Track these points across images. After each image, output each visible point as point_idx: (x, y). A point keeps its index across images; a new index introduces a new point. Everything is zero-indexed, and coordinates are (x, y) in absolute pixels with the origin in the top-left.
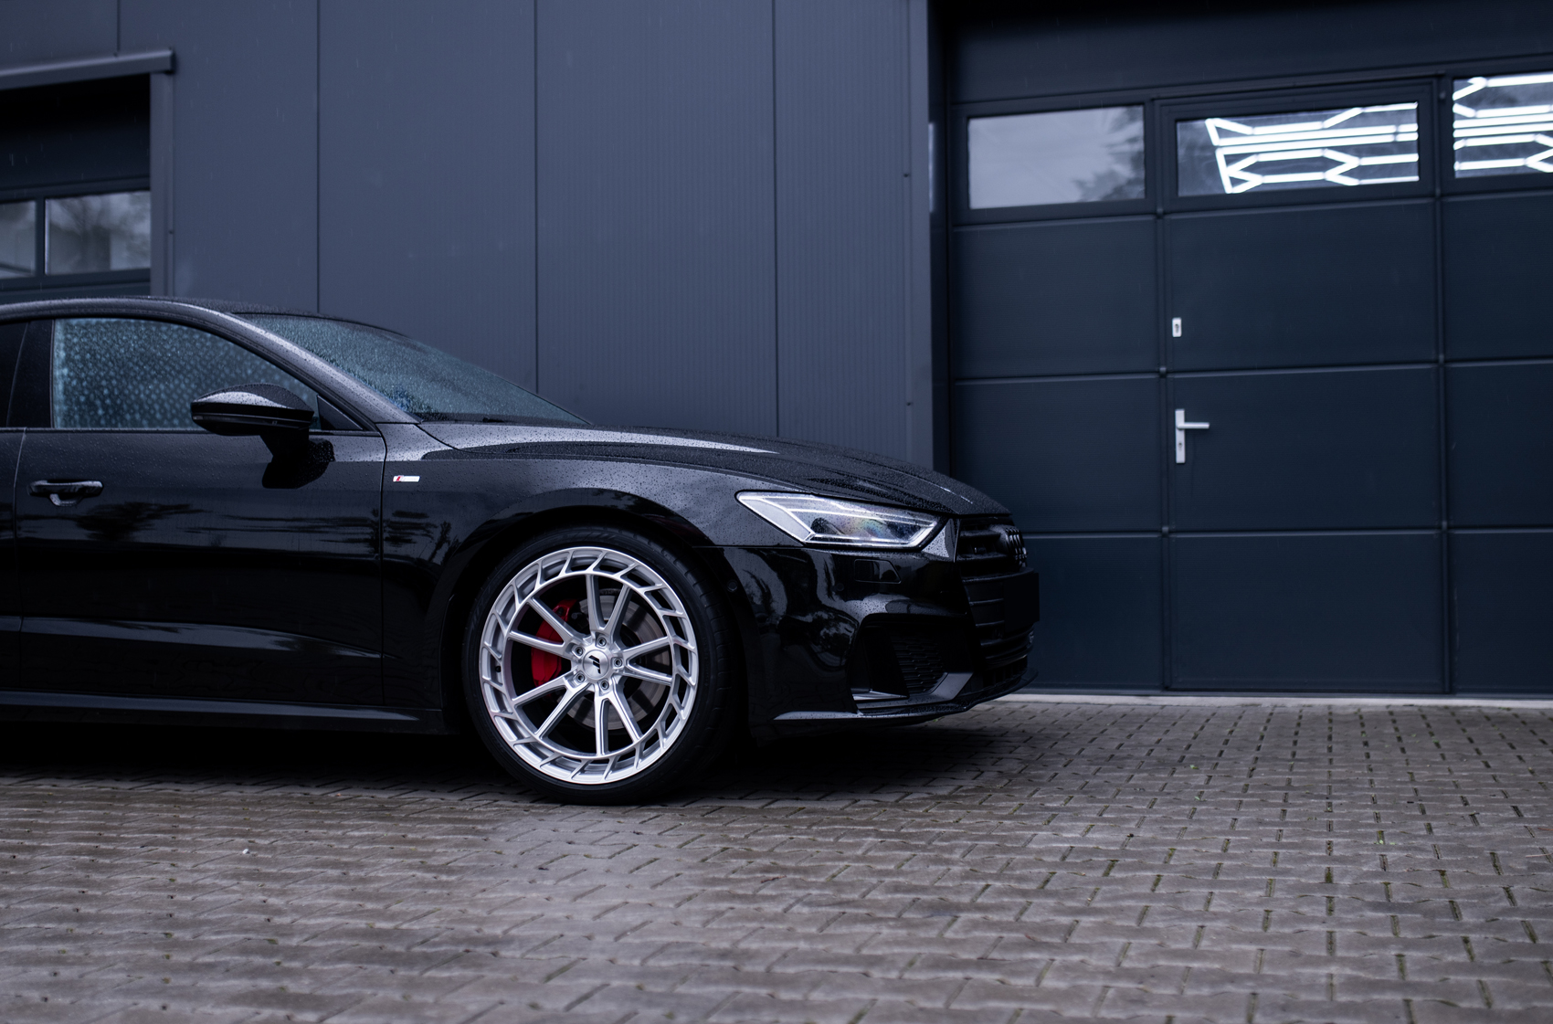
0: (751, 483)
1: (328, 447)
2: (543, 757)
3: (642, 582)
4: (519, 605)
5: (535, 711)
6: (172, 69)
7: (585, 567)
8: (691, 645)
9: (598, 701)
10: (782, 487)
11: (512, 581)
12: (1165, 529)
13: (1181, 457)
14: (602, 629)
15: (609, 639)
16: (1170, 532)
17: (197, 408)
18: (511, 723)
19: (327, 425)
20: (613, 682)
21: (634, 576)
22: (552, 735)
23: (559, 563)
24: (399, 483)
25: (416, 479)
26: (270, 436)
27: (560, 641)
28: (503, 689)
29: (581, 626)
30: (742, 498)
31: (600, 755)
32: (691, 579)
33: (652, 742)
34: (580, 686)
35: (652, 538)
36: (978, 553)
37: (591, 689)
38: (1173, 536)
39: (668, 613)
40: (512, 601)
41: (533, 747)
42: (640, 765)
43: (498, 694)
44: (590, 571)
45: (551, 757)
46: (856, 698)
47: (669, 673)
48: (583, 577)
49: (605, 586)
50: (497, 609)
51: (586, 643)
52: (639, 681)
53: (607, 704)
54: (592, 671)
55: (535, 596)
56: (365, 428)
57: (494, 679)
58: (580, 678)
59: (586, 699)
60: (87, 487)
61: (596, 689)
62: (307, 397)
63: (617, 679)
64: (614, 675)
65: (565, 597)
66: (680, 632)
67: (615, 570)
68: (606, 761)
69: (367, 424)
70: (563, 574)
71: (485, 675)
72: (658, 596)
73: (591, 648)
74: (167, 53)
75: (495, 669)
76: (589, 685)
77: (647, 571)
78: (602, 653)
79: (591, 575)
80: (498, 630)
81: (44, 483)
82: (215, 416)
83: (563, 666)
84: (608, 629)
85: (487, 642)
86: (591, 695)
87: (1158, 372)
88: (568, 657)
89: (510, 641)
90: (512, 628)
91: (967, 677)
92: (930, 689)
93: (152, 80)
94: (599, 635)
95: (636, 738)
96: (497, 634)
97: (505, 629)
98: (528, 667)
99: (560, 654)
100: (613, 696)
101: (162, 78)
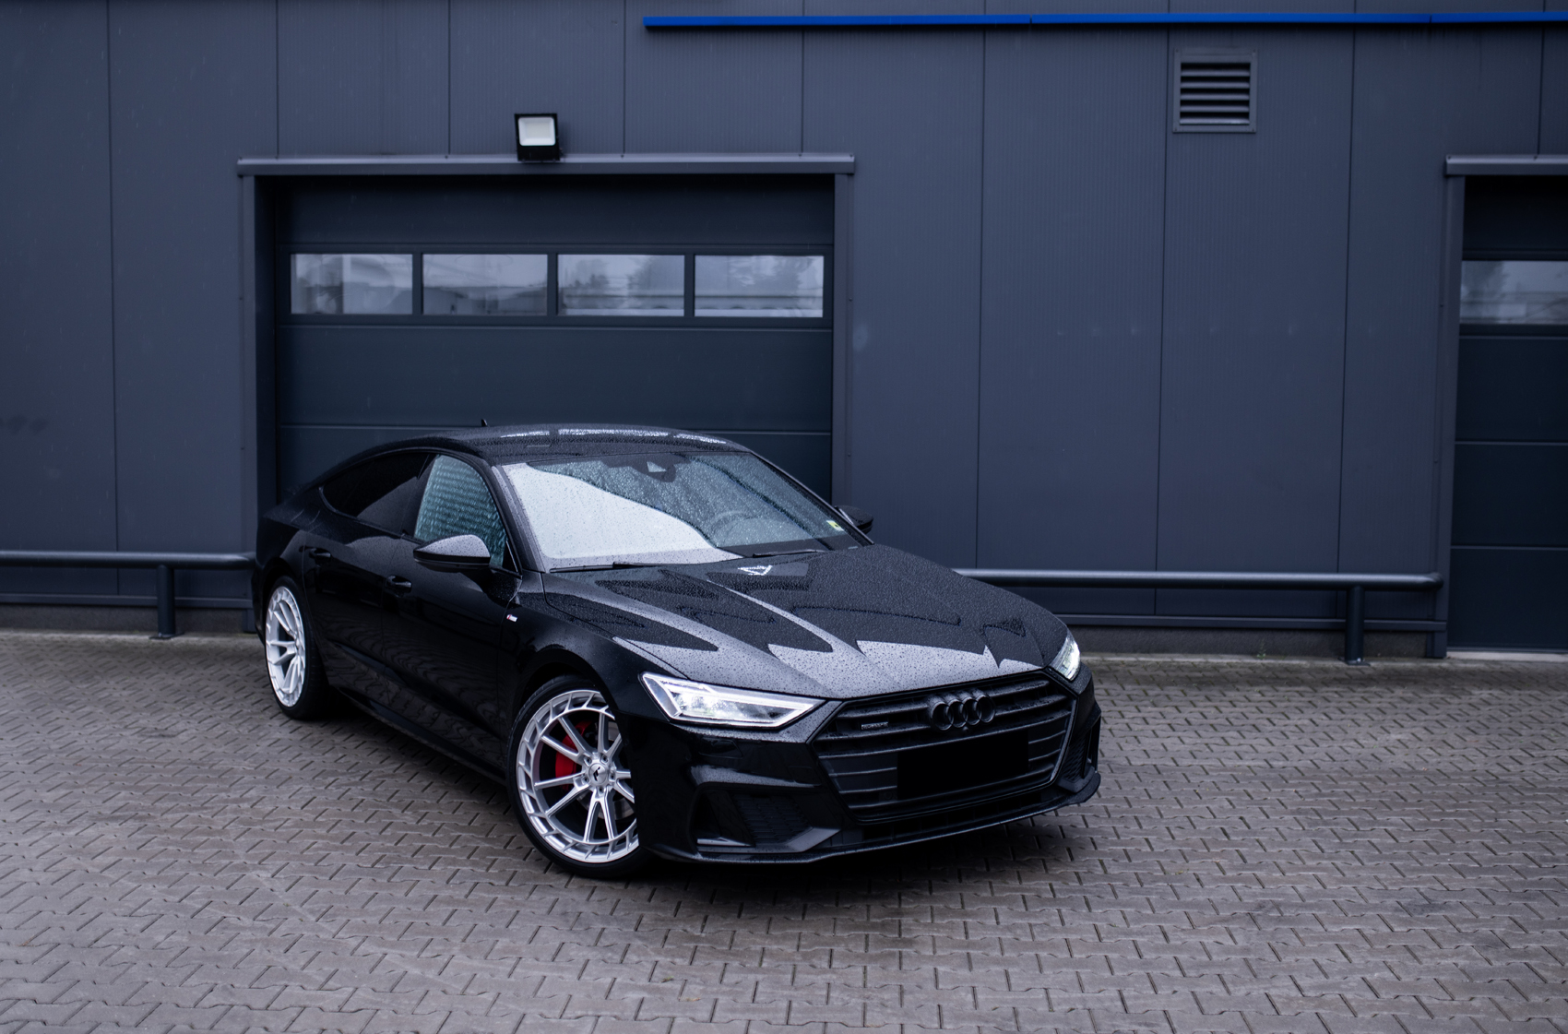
4: (551, 720)
5: (551, 795)
9: (593, 801)
11: (550, 702)
14: (605, 751)
15: (609, 759)
18: (533, 801)
20: (607, 790)
22: (558, 816)
23: (584, 698)
24: (509, 620)
27: (576, 751)
28: (530, 774)
29: (592, 745)
31: (587, 841)
33: (620, 844)
34: (586, 786)
37: (591, 789)
40: (548, 714)
41: (545, 822)
42: (611, 857)
43: (528, 779)
46: (700, 841)
48: (598, 714)
50: (537, 718)
51: (595, 757)
52: (622, 796)
53: (598, 806)
54: (593, 778)
55: (564, 716)
57: (528, 767)
58: (585, 780)
59: (588, 794)
61: (594, 791)
63: (609, 789)
64: (608, 785)
65: (584, 723)
68: (589, 846)
70: (584, 707)
71: (521, 763)
73: (596, 761)
75: (528, 760)
76: (590, 786)
78: (602, 767)
79: (603, 714)
80: (535, 732)
83: (574, 768)
84: (609, 753)
85: (526, 739)
88: (580, 763)
89: (542, 742)
90: (545, 734)
91: (831, 833)
92: (785, 841)
93: (837, 178)
94: (602, 754)
95: (612, 838)
96: (534, 735)
97: (540, 733)
98: (549, 763)
99: (575, 760)
100: (603, 800)
101: (845, 177)
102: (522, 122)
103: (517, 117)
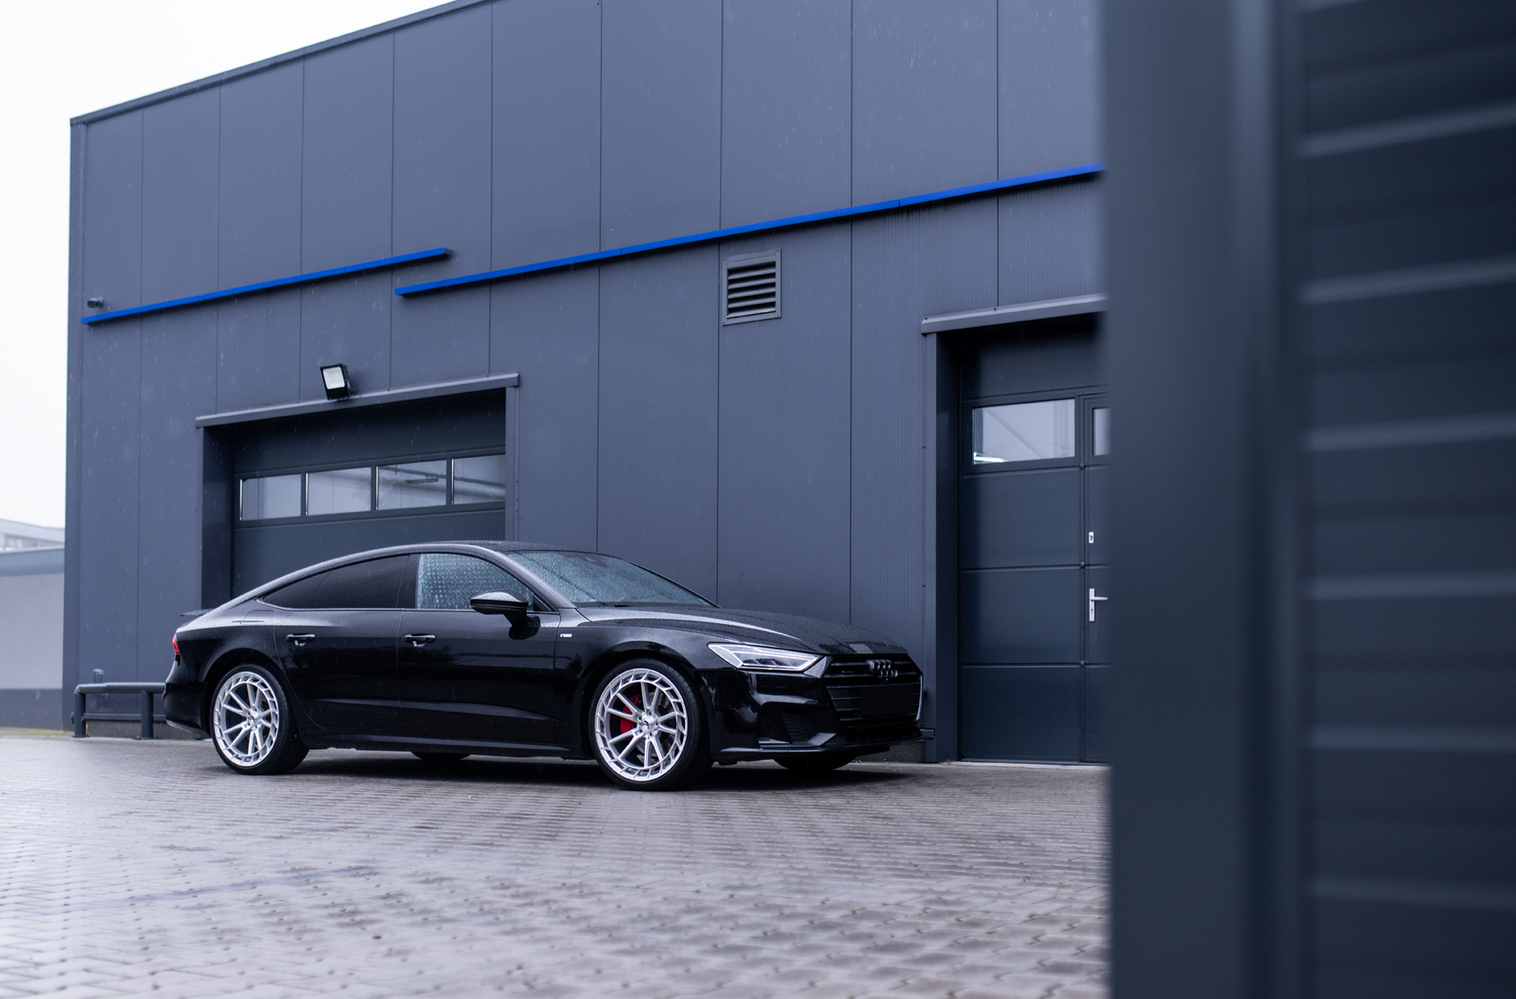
0: (716, 639)
1: (537, 620)
2: (622, 768)
3: (665, 685)
4: (612, 696)
5: (620, 746)
6: (518, 384)
7: (640, 678)
8: (685, 716)
9: (647, 742)
10: (732, 641)
11: (608, 685)
12: (1082, 662)
13: (1092, 618)
14: (649, 707)
15: (653, 713)
16: (1085, 664)
17: (473, 602)
18: (609, 752)
19: (537, 608)
20: (654, 733)
21: (663, 683)
22: (626, 758)
23: (629, 676)
24: (563, 638)
25: (570, 636)
26: (509, 615)
27: (631, 713)
28: (605, 736)
29: (640, 707)
30: (710, 646)
31: (646, 767)
32: (686, 684)
33: (667, 761)
34: (640, 735)
35: (669, 665)
36: (845, 674)
37: (644, 736)
38: (1087, 666)
39: (675, 700)
40: (609, 694)
41: (618, 763)
42: (663, 772)
43: (603, 739)
44: (642, 680)
45: (625, 768)
46: (760, 742)
47: (675, 728)
48: (639, 683)
49: (651, 688)
50: (603, 698)
51: (643, 714)
52: (664, 732)
53: (651, 743)
54: (645, 728)
55: (619, 692)
56: (553, 610)
57: (602, 731)
58: (641, 731)
59: (642, 740)
60: (429, 639)
61: (647, 736)
62: (528, 597)
63: (656, 732)
64: (655, 730)
65: (633, 692)
66: (681, 710)
67: (653, 679)
68: (647, 771)
69: (554, 609)
70: (631, 681)
71: (598, 729)
72: (672, 692)
73: (645, 716)
74: (516, 375)
75: (602, 726)
76: (644, 734)
77: (668, 681)
78: (650, 719)
79: (643, 683)
81: (410, 636)
82: (481, 606)
83: (634, 725)
84: (651, 708)
85: (598, 714)
86: (645, 739)
87: (1080, 565)
88: (634, 721)
89: (608, 713)
90: (610, 707)
91: (832, 735)
92: (806, 740)
93: (507, 390)
94: (648, 710)
95: (661, 759)
96: (603, 709)
97: (606, 708)
98: (617, 725)
99: (631, 719)
100: (653, 740)
101: (513, 389)
102: (325, 372)
103: (322, 369)
